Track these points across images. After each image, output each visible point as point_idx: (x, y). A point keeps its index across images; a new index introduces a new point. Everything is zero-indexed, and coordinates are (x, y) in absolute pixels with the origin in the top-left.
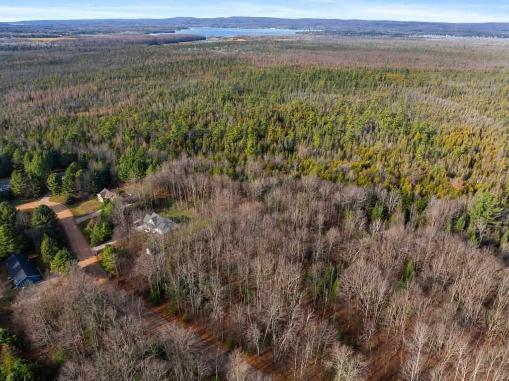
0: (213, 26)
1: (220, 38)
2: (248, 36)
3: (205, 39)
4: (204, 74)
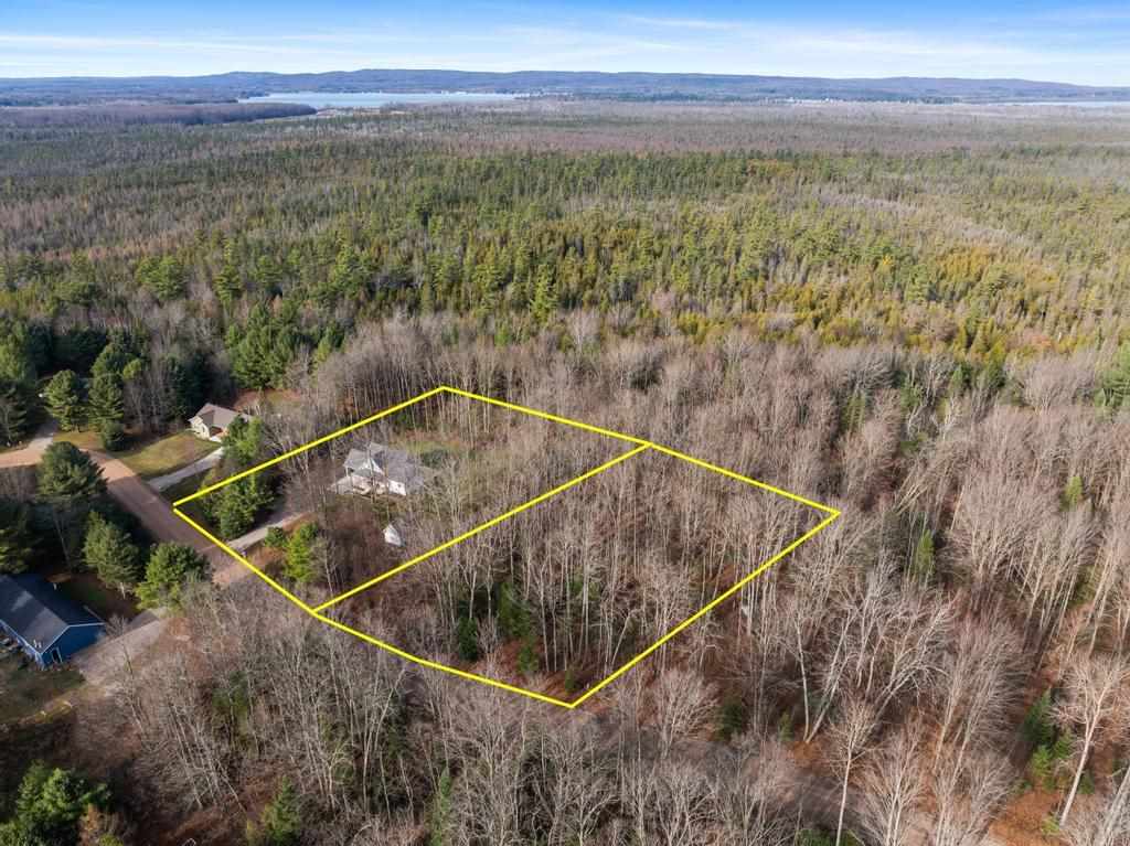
3: (313, 112)
4: (346, 171)
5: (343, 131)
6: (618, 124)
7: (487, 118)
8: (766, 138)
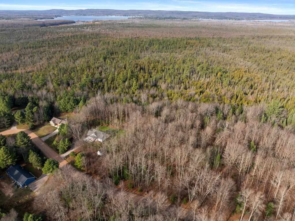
0: (76, 14)
1: (84, 22)
2: (101, 20)
3: (74, 22)
4: (84, 43)
5: (83, 29)
6: (155, 27)
7: (121, 25)
8: (193, 32)
